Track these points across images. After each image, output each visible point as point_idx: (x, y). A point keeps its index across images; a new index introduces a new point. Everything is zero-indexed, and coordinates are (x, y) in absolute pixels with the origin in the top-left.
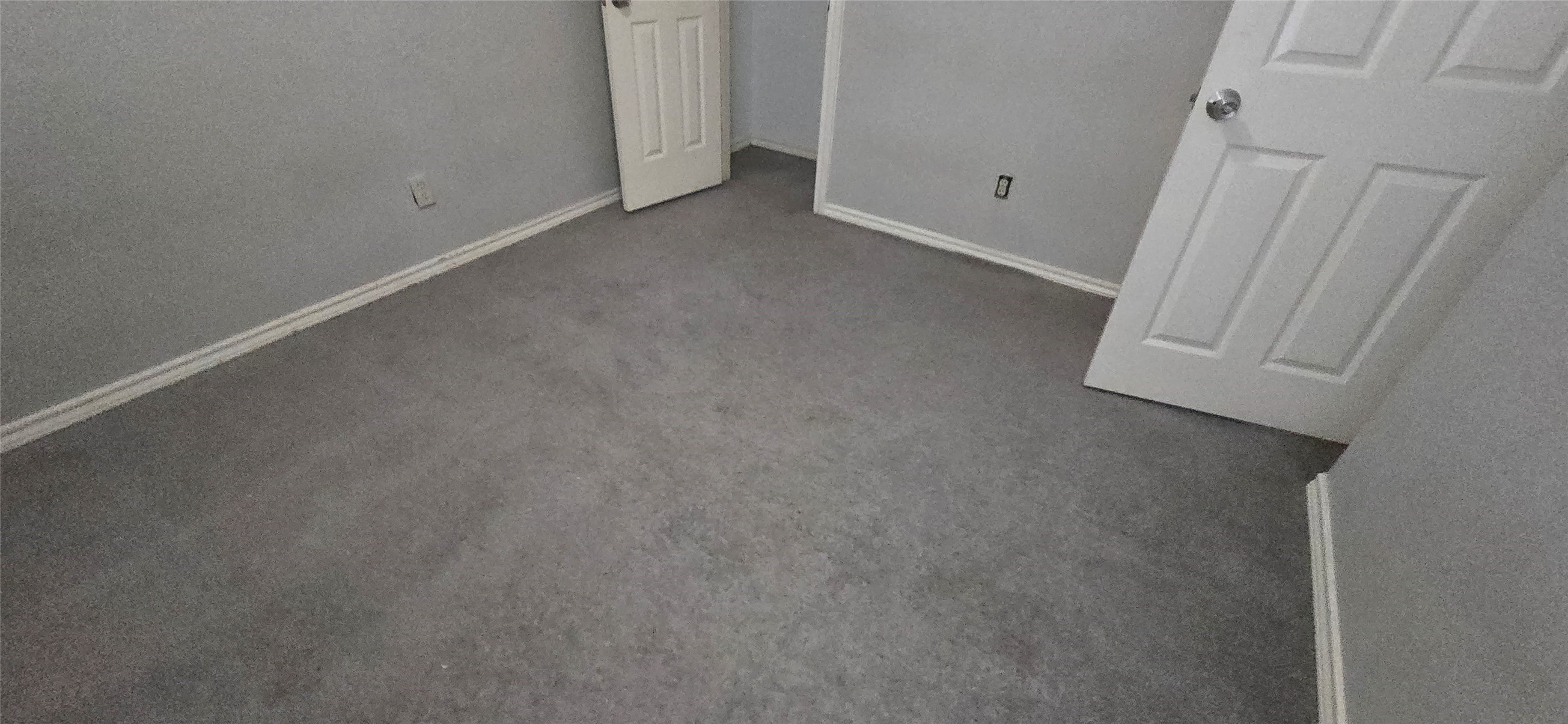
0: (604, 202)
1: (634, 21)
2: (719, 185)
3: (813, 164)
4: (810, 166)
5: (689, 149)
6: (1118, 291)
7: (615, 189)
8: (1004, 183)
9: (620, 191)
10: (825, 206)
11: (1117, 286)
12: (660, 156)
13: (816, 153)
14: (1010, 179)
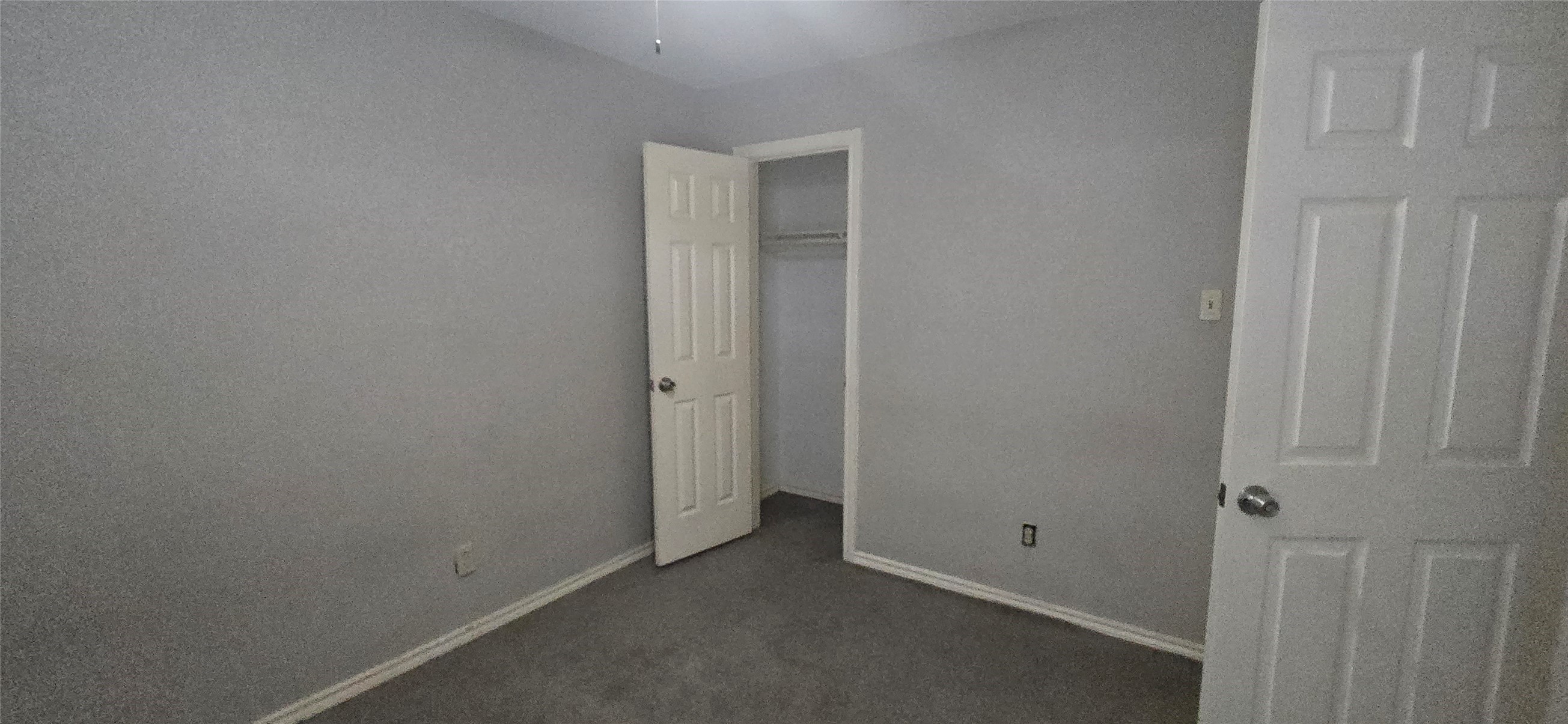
0: (638, 557)
1: (677, 400)
2: (749, 536)
3: (839, 508)
4: (836, 510)
5: (720, 503)
6: (1202, 651)
7: (649, 543)
8: (1029, 531)
9: (653, 545)
10: (854, 554)
11: (1201, 647)
12: (693, 511)
13: (841, 497)
14: (1034, 528)
